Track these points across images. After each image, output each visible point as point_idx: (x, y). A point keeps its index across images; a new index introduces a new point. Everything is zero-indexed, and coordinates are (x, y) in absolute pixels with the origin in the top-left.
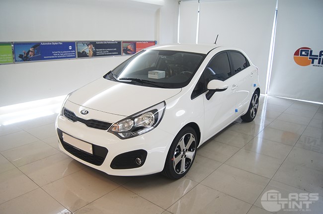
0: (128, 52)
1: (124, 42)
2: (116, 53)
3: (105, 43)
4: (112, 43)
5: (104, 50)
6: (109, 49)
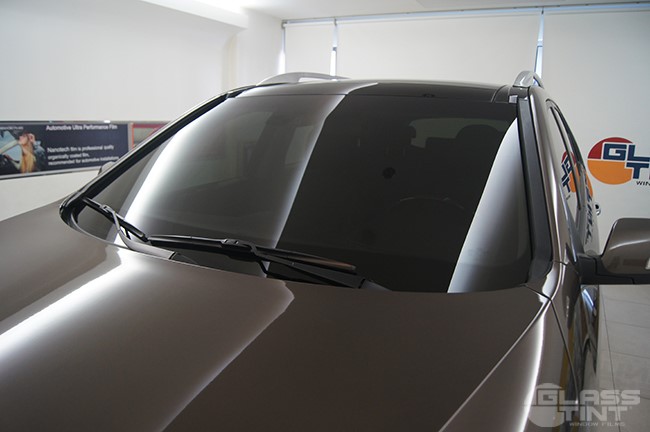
1: (137, 125)
2: (112, 159)
3: (77, 128)
4: (100, 128)
5: (73, 149)
6: (89, 148)
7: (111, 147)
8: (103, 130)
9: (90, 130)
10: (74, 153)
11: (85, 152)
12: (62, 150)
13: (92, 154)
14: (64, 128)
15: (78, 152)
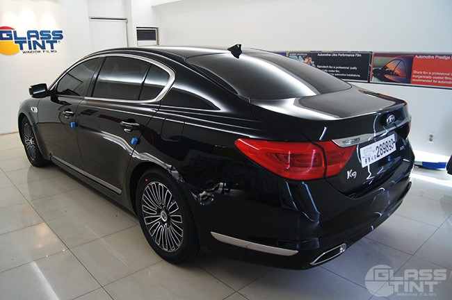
0: (387, 76)
1: (377, 55)
2: (355, 75)
3: (334, 55)
4: (349, 55)
5: (330, 67)
6: (340, 67)
7: (355, 68)
8: (350, 57)
9: (342, 57)
10: (331, 69)
11: (338, 69)
12: (325, 67)
13: (342, 71)
14: (327, 55)
15: (334, 69)
